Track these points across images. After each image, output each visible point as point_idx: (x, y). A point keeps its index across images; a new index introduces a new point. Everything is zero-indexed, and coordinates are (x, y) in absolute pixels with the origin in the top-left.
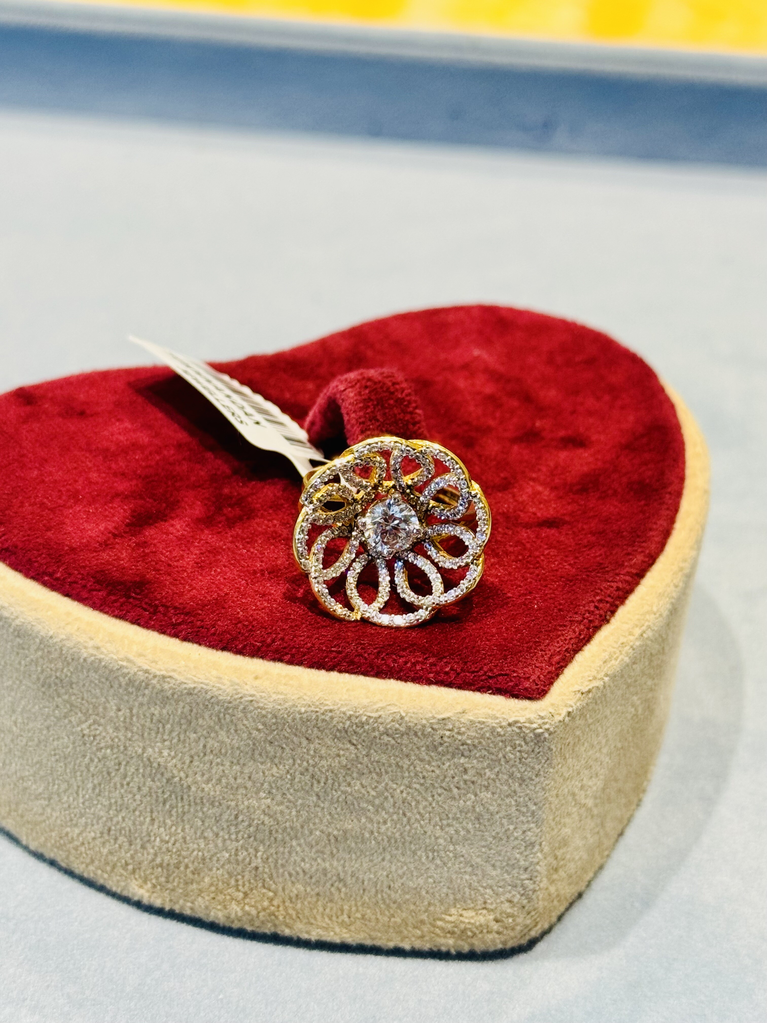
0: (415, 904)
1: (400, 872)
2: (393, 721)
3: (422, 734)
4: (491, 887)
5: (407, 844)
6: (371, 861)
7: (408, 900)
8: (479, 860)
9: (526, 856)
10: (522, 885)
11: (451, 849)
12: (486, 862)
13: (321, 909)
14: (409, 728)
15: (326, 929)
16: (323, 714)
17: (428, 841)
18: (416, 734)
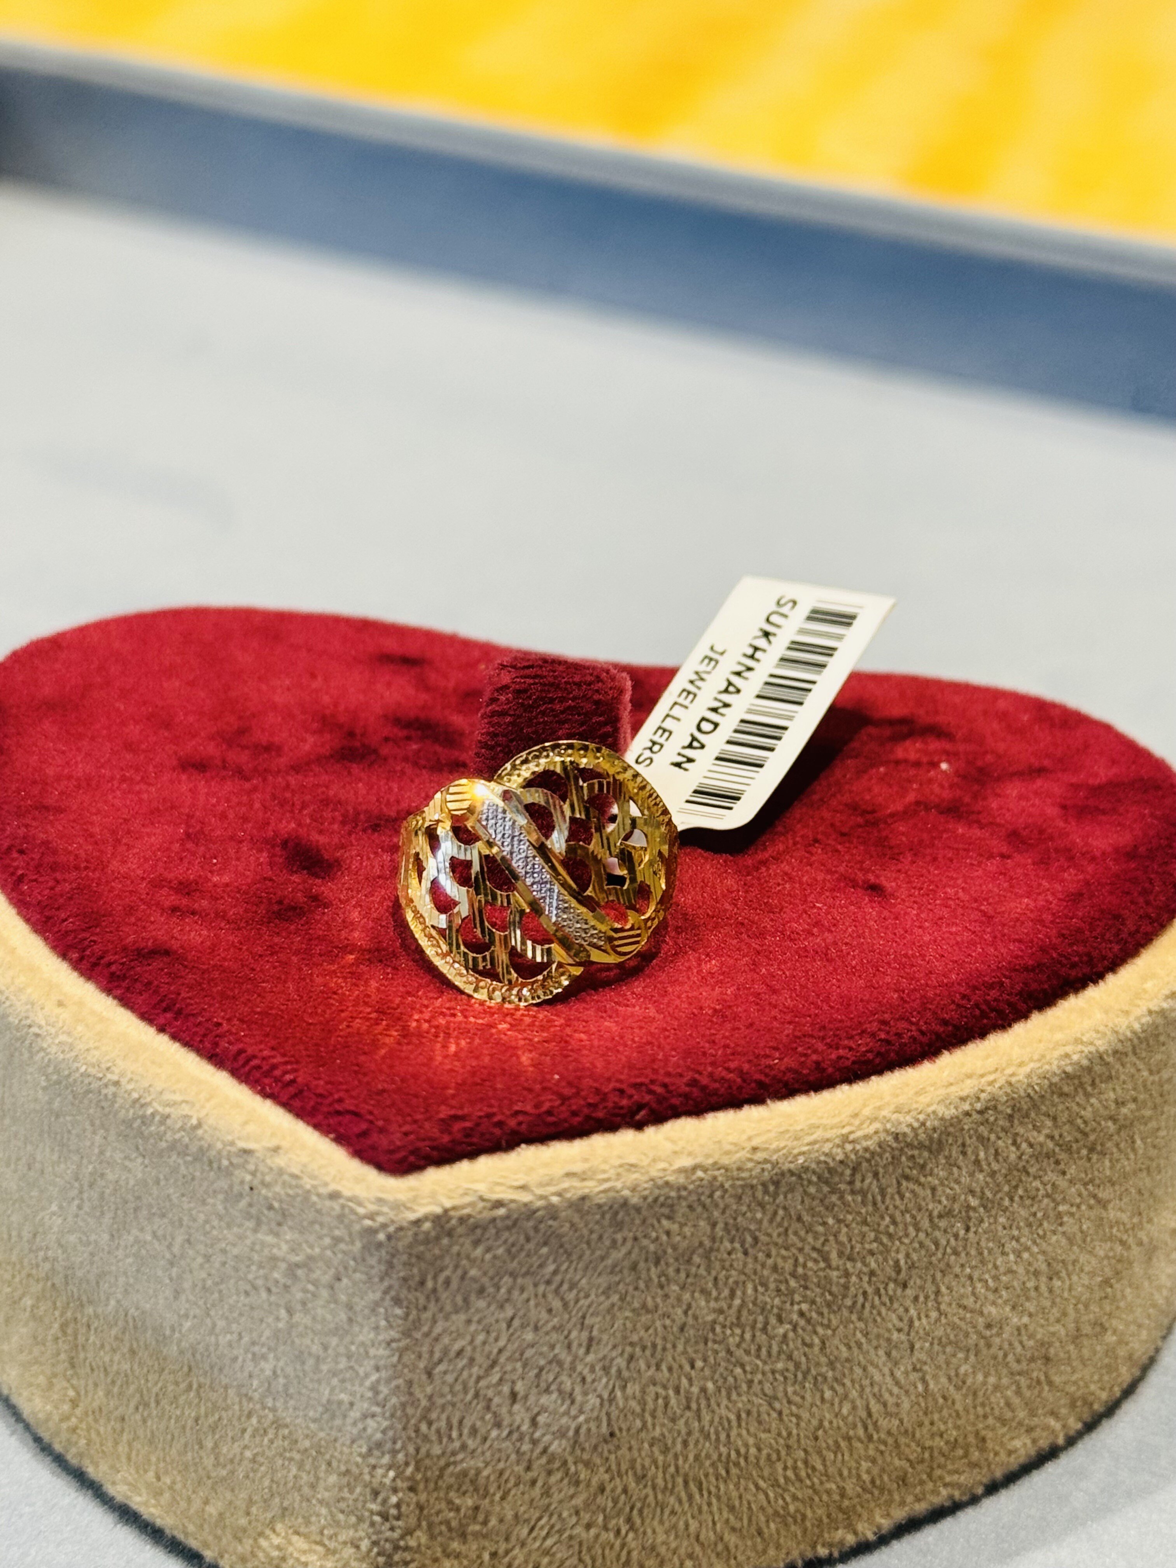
0: (233, 1490)
1: (211, 1420)
2: (182, 1129)
3: (219, 1168)
4: (328, 1505)
5: (216, 1370)
6: (177, 1384)
7: (223, 1479)
8: (307, 1443)
9: (374, 1467)
10: (373, 1524)
11: (270, 1405)
12: (318, 1452)
13: (126, 1449)
14: (201, 1149)
15: (133, 1487)
16: (106, 1086)
17: (239, 1375)
18: (210, 1163)
